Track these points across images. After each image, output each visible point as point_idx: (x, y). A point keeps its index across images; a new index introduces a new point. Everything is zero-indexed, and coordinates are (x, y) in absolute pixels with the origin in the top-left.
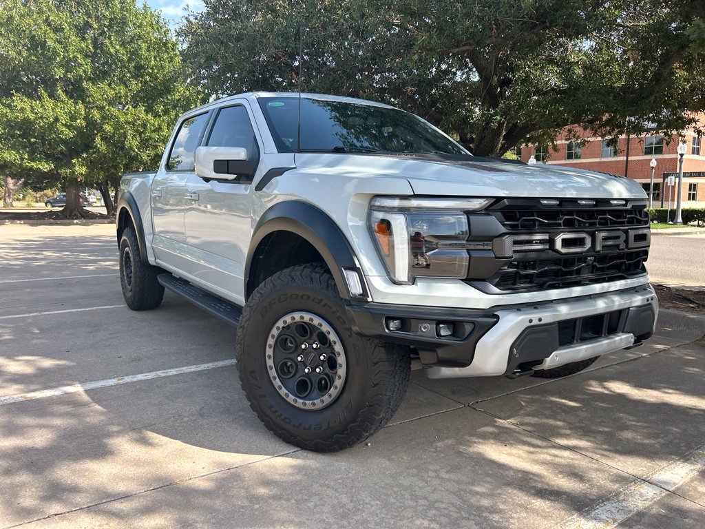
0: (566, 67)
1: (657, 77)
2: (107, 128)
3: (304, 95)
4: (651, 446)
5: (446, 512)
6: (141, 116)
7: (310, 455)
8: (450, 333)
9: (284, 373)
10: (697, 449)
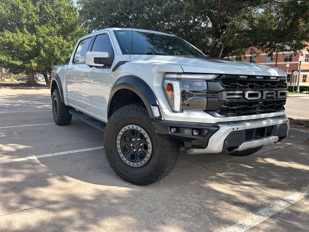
0: (251, 21)
1: (292, 25)
2: (46, 46)
3: (134, 30)
4: (284, 185)
5: (195, 211)
6: (61, 41)
7: (136, 186)
8: (198, 134)
9: (125, 152)
10: (304, 186)
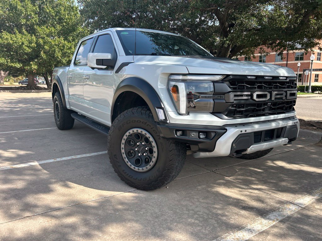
0: (260, 18)
1: (302, 22)
2: (46, 47)
3: (137, 29)
4: (294, 188)
5: (202, 216)
6: (62, 42)
7: (141, 192)
8: (205, 137)
9: (129, 156)
10: (315, 190)
